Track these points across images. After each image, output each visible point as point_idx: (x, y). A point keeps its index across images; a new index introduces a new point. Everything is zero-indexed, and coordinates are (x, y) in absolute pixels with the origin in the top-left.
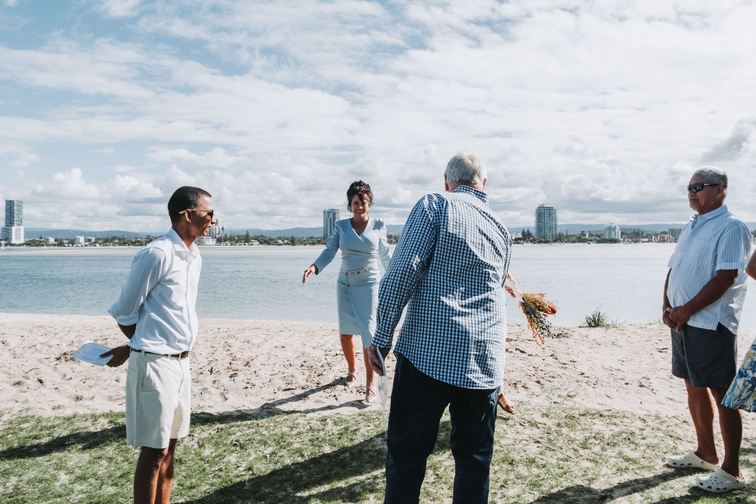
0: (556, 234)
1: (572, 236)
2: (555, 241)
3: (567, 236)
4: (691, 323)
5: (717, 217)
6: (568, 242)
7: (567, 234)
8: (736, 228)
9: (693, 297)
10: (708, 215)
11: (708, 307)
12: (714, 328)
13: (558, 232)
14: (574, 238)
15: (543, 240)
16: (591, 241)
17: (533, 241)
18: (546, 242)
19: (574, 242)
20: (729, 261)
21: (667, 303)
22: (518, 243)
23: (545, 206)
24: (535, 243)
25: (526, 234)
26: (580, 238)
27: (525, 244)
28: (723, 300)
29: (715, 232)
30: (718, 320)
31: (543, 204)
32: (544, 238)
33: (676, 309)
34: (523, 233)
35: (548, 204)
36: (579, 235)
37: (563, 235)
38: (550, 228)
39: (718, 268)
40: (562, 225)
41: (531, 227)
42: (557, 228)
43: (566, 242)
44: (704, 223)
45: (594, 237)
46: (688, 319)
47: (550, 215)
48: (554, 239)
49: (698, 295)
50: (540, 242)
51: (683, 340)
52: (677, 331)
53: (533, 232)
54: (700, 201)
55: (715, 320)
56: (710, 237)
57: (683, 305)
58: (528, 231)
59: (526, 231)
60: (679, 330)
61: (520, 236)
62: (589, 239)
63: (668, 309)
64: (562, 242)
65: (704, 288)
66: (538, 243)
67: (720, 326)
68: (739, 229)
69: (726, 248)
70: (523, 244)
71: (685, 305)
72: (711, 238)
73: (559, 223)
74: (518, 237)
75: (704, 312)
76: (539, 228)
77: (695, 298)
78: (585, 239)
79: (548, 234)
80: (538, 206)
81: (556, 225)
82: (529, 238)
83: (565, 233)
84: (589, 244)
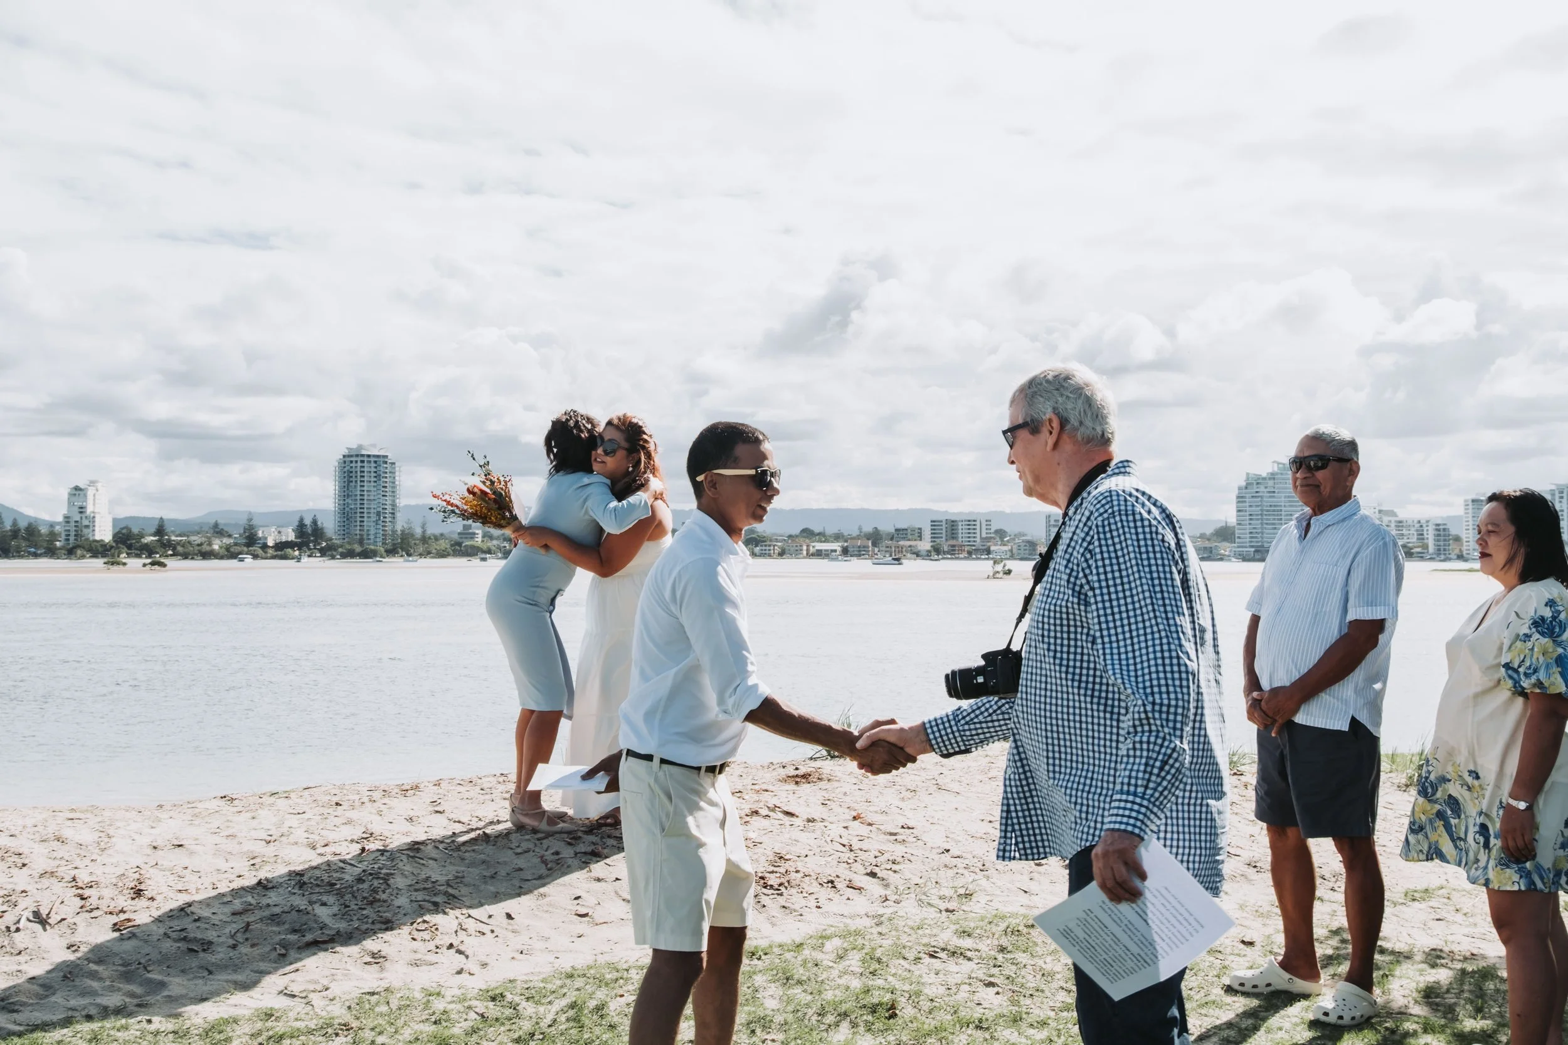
0: (394, 532)
1: (436, 539)
2: (392, 552)
3: (425, 539)
4: (1300, 718)
5: (1344, 520)
6: (427, 554)
7: (424, 532)
8: (1381, 543)
9: (1306, 671)
10: (1328, 517)
11: (1333, 687)
12: (1345, 727)
13: (399, 528)
14: (443, 544)
15: (358, 549)
16: (489, 552)
17: (328, 551)
18: (366, 554)
19: (442, 555)
20: (1371, 603)
21: (1253, 682)
22: (285, 557)
23: (364, 452)
24: (333, 557)
25: (309, 531)
26: (459, 544)
27: (305, 559)
28: (1358, 675)
29: (1345, 548)
30: (1351, 713)
31: (360, 447)
32: (361, 542)
33: (1275, 691)
34: (301, 529)
35: (374, 446)
36: (456, 537)
37: (412, 535)
38: (378, 514)
39: (1351, 617)
40: (407, 507)
41: (324, 511)
42: (398, 515)
43: (421, 555)
44: (1322, 532)
45: (495, 542)
46: (1296, 711)
47: (378, 477)
48: (389, 547)
49: (1315, 666)
50: (350, 554)
51: (1287, 751)
52: (1273, 735)
53: (330, 525)
54: (1322, 488)
55: (1345, 712)
56: (1335, 558)
57: (1288, 684)
58: (315, 522)
59: (308, 521)
60: (1279, 733)
61: (290, 535)
62: (485, 547)
63: (1255, 694)
64: (409, 555)
65: (1325, 654)
66: (344, 556)
67: (1354, 722)
68: (1385, 544)
69: (1365, 579)
70: (299, 560)
71: (1294, 684)
72: (1338, 561)
73: (402, 502)
74: (284, 539)
75: (1325, 697)
76: (347, 515)
77: (1310, 671)
78: (473, 547)
79: (372, 532)
80: (346, 452)
81: (394, 505)
82: (316, 543)
83: (418, 531)
84: (484, 559)
